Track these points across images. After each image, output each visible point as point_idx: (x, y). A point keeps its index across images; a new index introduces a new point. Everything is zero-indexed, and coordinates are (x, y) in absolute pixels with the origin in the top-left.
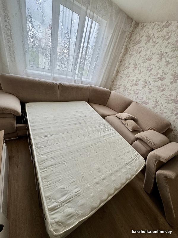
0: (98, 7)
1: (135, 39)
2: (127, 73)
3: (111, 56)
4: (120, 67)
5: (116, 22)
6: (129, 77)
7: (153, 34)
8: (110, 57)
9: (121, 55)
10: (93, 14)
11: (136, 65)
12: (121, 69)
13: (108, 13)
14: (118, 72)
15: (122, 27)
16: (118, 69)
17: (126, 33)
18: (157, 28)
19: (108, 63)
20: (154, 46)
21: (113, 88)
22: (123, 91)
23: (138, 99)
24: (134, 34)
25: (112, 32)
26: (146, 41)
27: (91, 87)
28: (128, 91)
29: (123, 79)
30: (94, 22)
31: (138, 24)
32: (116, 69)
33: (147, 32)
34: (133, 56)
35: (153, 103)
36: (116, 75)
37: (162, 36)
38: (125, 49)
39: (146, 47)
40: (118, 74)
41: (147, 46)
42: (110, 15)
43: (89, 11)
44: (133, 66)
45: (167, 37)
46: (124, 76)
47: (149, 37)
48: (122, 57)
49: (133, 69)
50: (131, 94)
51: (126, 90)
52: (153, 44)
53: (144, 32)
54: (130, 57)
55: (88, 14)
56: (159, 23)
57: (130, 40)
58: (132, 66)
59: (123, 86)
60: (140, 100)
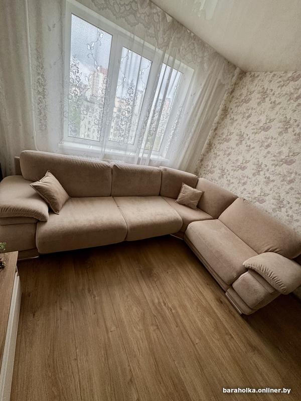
0: (181, 50)
1: (241, 95)
2: (226, 149)
3: (199, 121)
4: (214, 138)
5: (209, 71)
6: (229, 154)
7: (272, 90)
8: (198, 123)
9: (216, 119)
10: (174, 60)
11: (241, 136)
12: (216, 142)
13: (197, 58)
14: (210, 145)
15: (219, 78)
16: (210, 142)
17: (226, 86)
18: (277, 81)
19: (195, 131)
20: (273, 108)
21: (202, 171)
22: (220, 178)
23: (245, 192)
24: (239, 88)
25: (202, 86)
26: (259, 100)
27: (165, 170)
28: (229, 178)
29: (220, 157)
30: (174, 71)
31: (245, 73)
32: (207, 141)
33: (261, 87)
34: (237, 122)
35: (272, 201)
36: (207, 150)
37: (286, 94)
38: (223, 110)
39: (258, 109)
40: (210, 149)
41: (260, 107)
42: (199, 61)
43: (167, 56)
44: (237, 138)
45: (295, 96)
46: (221, 153)
47: (264, 94)
48: (218, 123)
49: (237, 142)
50: (233, 183)
51: (225, 176)
52: (270, 105)
53: (256, 85)
54: (232, 123)
55: (165, 60)
56: (282, 73)
57: (231, 97)
58: (234, 138)
59: (220, 169)
60: (249, 195)
